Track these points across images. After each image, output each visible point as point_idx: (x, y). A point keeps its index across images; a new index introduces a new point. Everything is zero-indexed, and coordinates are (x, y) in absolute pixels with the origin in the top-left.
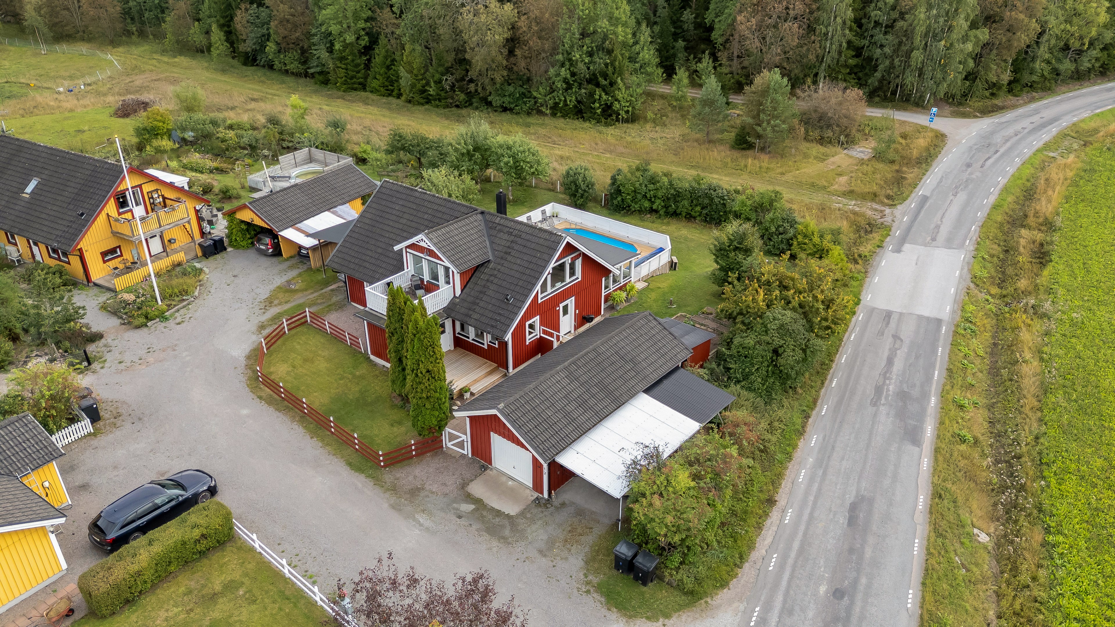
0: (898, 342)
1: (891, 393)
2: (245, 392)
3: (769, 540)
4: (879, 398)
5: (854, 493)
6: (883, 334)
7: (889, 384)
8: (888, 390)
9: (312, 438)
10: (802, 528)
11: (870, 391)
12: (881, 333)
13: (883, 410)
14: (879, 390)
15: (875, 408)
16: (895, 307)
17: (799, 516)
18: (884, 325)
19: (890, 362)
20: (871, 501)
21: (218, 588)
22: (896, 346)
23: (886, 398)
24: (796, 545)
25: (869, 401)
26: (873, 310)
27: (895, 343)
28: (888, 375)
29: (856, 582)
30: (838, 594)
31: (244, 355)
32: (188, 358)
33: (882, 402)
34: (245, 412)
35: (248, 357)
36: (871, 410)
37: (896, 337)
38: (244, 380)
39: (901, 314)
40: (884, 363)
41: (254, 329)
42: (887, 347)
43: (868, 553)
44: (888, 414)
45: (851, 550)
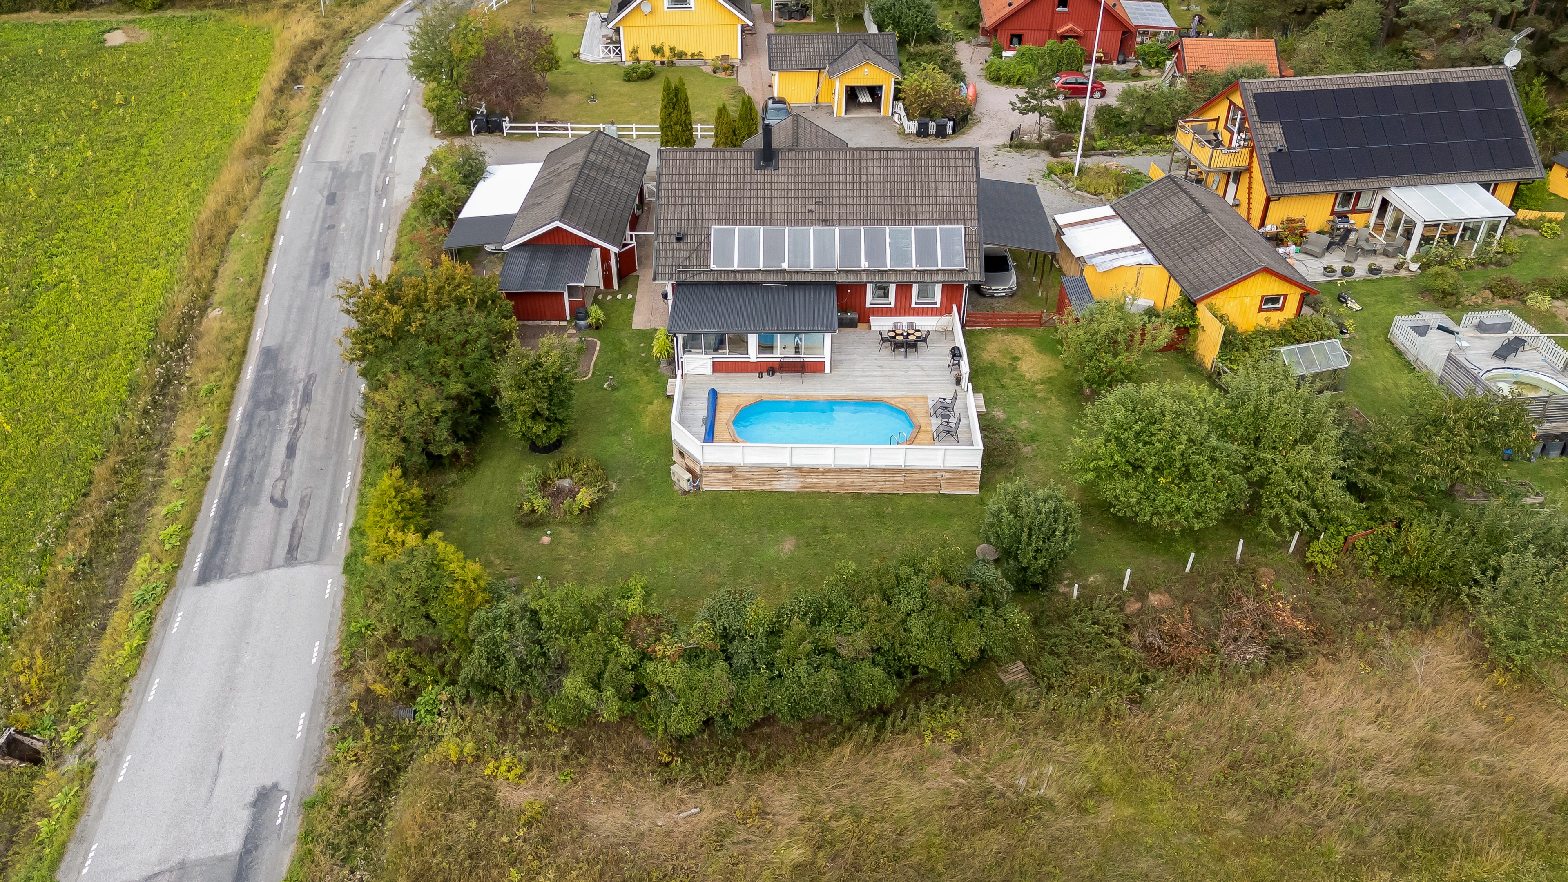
0: (277, 495)
1: (291, 401)
3: (389, 238)
4: (305, 388)
5: (327, 286)
6: (302, 501)
7: (293, 412)
8: (295, 403)
10: (365, 251)
11: (317, 394)
12: (305, 503)
13: (301, 374)
14: (307, 398)
15: (311, 372)
16: (280, 576)
17: (369, 258)
18: (300, 524)
19: (291, 451)
20: (311, 283)
22: (280, 485)
23: (297, 391)
24: (367, 240)
25: (318, 379)
26: (319, 559)
27: (283, 491)
28: (295, 426)
29: (320, 236)
30: (332, 227)
33: (302, 384)
36: (315, 369)
37: (280, 503)
39: (269, 565)
40: (300, 445)
42: (295, 477)
43: (312, 253)
44: (295, 371)
45: (325, 250)
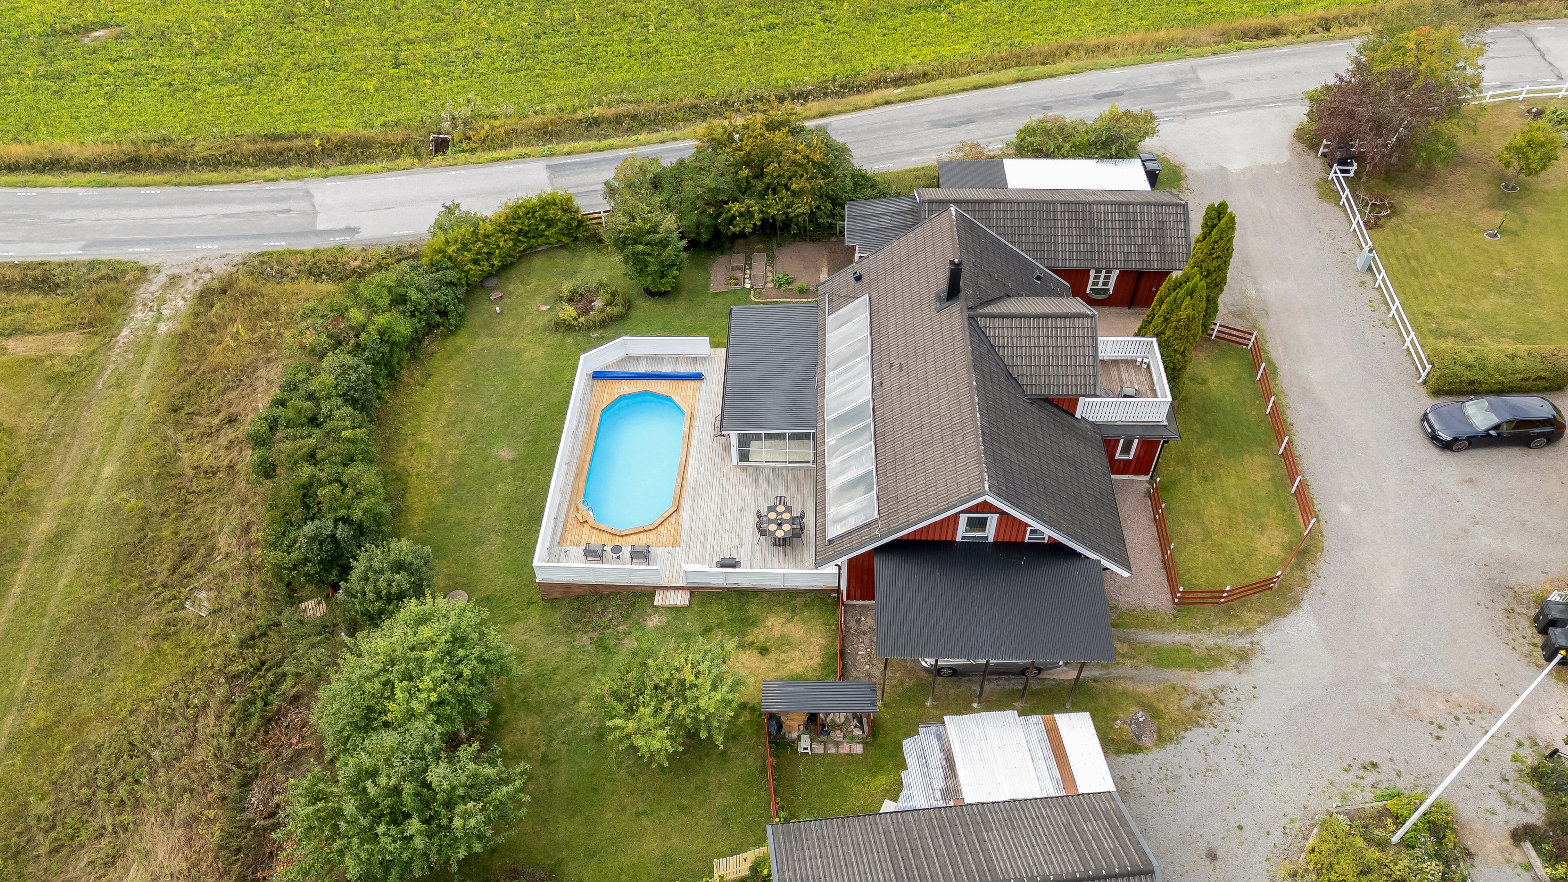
2: (1329, 542)
9: (1292, 425)
21: (1451, 340)
31: (1301, 612)
32: (1384, 665)
34: (1345, 509)
35: (1296, 603)
38: (1322, 564)
41: (1257, 662)
